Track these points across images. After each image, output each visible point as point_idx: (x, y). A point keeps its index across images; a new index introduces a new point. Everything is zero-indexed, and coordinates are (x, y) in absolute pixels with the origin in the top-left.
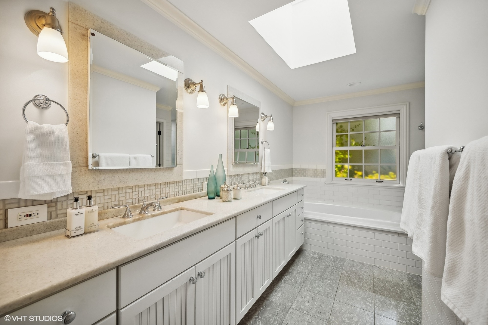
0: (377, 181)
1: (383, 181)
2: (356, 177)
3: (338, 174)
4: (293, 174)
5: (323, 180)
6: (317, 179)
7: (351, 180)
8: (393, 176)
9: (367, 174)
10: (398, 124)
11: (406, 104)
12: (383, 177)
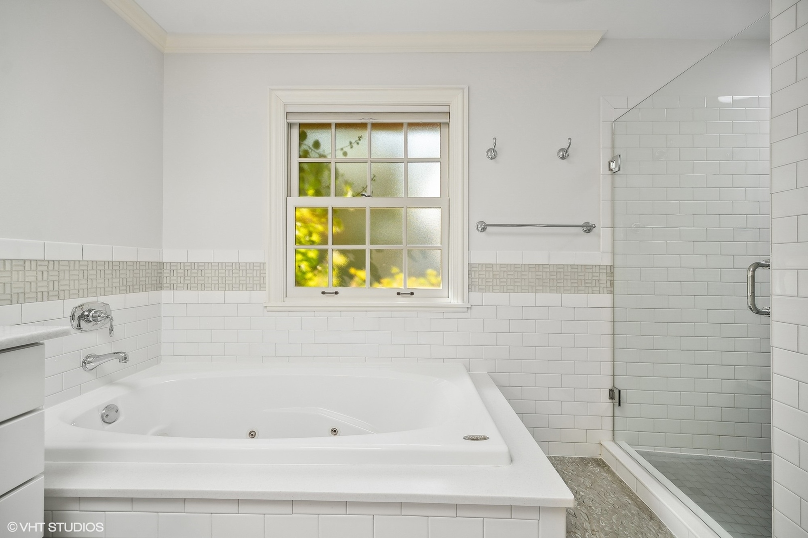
0: (398, 294)
1: (412, 294)
2: (354, 285)
3: (310, 279)
4: (162, 284)
5: (258, 296)
6: (241, 296)
7: (336, 293)
8: (433, 280)
9: (376, 276)
10: (445, 145)
11: (463, 90)
12: (413, 284)
